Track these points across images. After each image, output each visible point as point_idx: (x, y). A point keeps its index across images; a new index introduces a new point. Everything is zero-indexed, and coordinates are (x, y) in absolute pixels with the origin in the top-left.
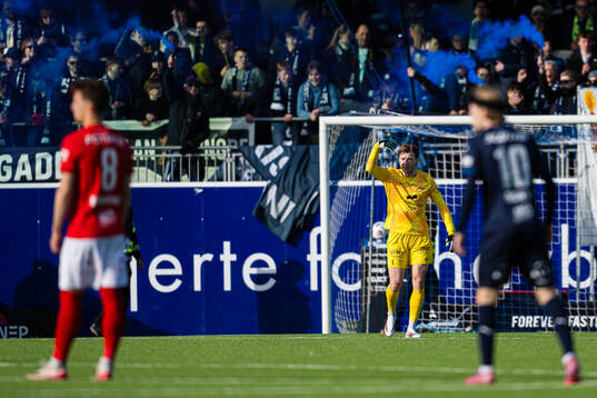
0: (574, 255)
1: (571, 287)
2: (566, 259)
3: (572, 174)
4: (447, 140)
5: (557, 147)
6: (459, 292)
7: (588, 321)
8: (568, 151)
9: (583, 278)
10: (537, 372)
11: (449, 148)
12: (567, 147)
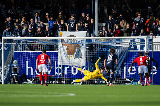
0: (58, 67)
1: (57, 74)
2: (56, 68)
3: (57, 50)
4: (30, 42)
5: (54, 44)
6: (32, 75)
7: (60, 82)
8: (56, 45)
9: (59, 73)
10: (49, 93)
11: (31, 44)
12: (56, 44)
